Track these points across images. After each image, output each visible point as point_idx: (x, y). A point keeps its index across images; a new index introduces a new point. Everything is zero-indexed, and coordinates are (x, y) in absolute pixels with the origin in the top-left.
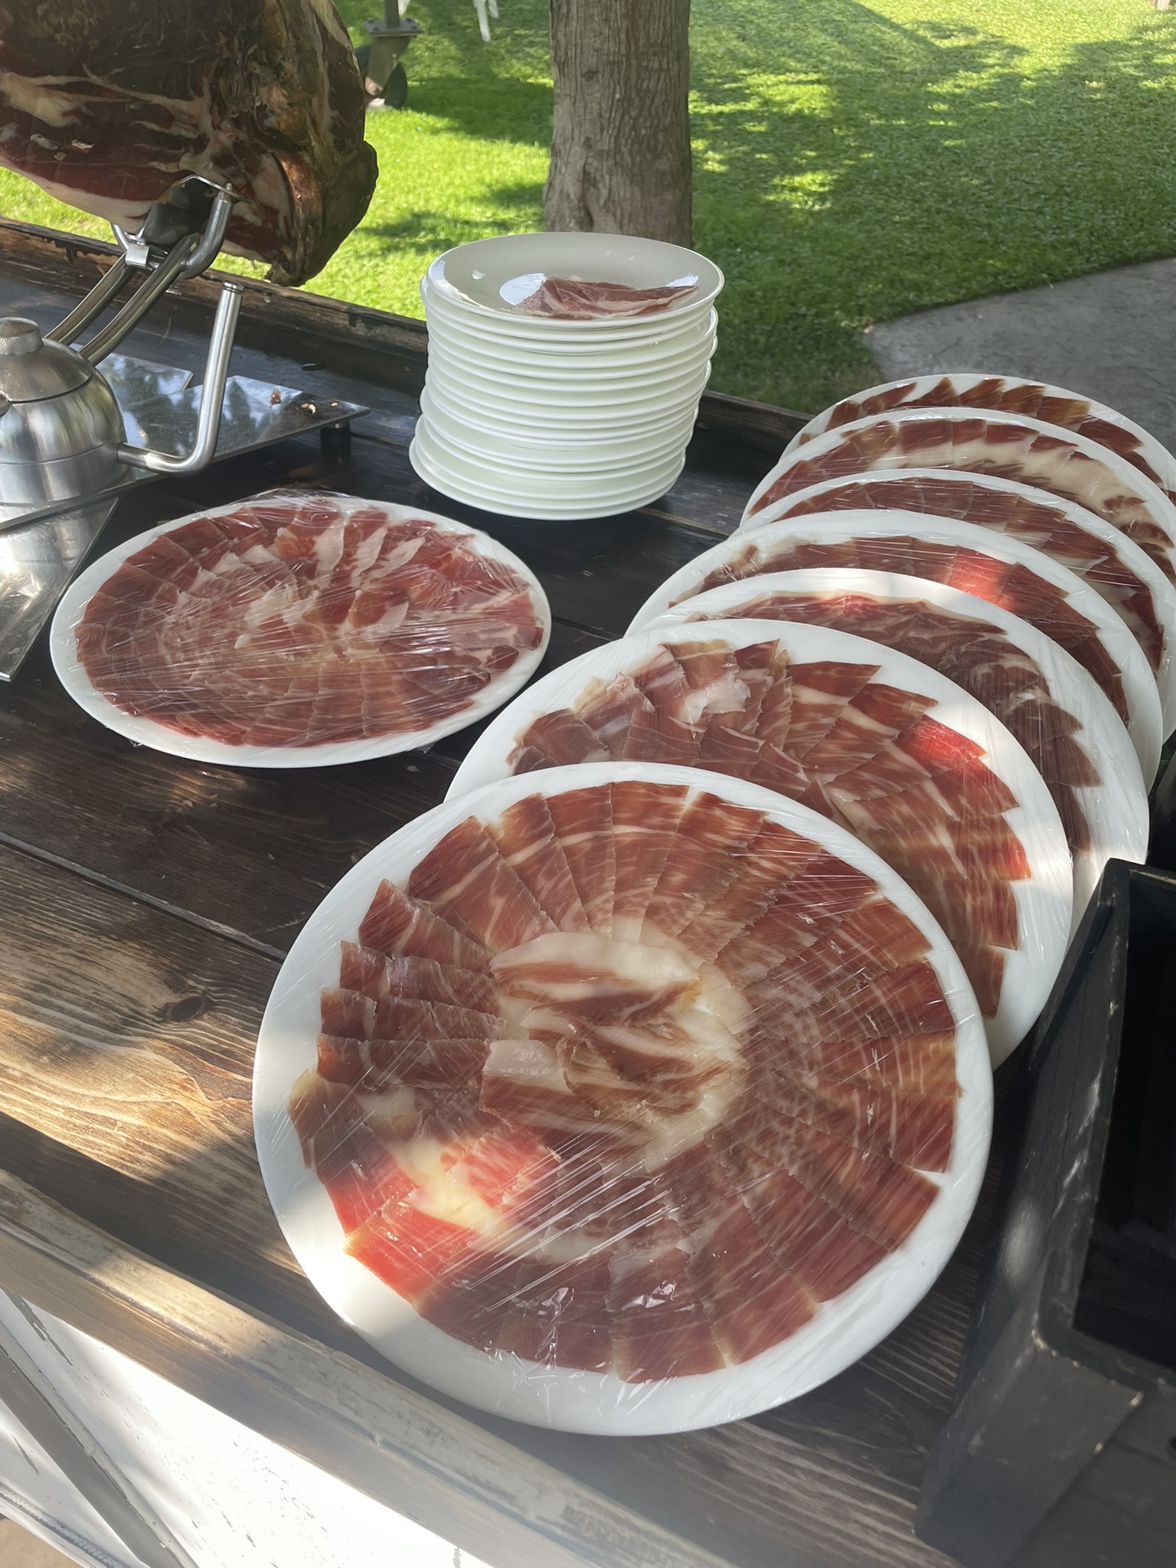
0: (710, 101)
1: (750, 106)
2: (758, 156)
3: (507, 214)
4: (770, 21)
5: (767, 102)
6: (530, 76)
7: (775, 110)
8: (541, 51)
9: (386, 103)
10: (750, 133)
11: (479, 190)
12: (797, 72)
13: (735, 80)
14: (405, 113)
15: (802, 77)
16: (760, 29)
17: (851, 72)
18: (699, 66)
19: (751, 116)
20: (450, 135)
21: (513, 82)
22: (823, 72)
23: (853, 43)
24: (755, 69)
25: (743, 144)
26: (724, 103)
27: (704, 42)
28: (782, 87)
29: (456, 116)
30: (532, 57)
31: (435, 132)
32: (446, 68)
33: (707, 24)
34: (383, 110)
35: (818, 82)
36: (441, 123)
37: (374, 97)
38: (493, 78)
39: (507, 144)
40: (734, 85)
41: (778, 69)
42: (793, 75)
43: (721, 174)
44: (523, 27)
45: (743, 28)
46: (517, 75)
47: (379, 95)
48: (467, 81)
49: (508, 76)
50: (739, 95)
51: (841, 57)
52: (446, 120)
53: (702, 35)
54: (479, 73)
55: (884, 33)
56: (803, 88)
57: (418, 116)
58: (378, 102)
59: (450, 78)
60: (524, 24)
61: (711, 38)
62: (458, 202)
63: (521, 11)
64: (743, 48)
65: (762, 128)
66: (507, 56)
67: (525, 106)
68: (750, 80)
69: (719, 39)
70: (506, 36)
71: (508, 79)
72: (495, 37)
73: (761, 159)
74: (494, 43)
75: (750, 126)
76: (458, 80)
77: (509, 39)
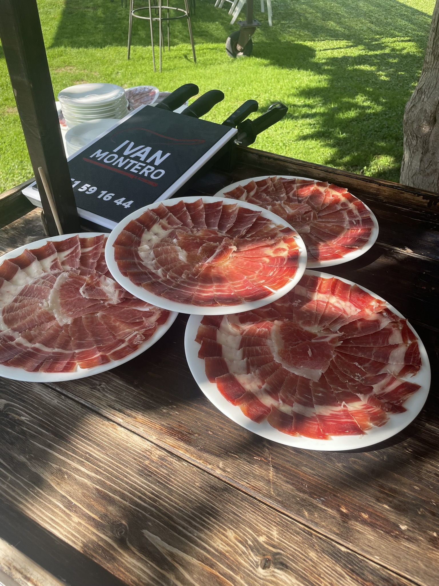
0: (371, 50)
1: (387, 51)
2: (400, 73)
3: (310, 101)
4: (379, 15)
5: (393, 50)
6: (295, 41)
7: (398, 53)
8: (294, 30)
9: (244, 54)
10: (392, 63)
11: (293, 91)
12: (400, 37)
13: (376, 40)
14: (251, 58)
15: (402, 38)
16: (377, 19)
17: (421, 36)
18: (359, 35)
19: (389, 55)
20: (272, 67)
21: (288, 43)
22: (410, 37)
23: (416, 24)
24: (382, 36)
25: (391, 68)
26: (377, 50)
27: (357, 25)
28: (397, 43)
29: (272, 59)
30: (291, 32)
31: (266, 65)
32: (260, 38)
33: (355, 17)
34: (243, 57)
35: (410, 41)
36: (266, 62)
37: (239, 52)
38: (279, 41)
39: (296, 70)
40: (377, 43)
41: (393, 36)
42: (399, 38)
43: (388, 81)
44: (283, 20)
45: (370, 18)
46: (289, 40)
47: (242, 51)
48: (270, 44)
49: (285, 41)
50: (381, 47)
51: (414, 30)
52: (269, 61)
53: (354, 22)
54: (274, 40)
55: (427, 19)
56: (406, 44)
57: (258, 59)
58: (241, 54)
59: (263, 42)
60: (284, 19)
61: (359, 23)
62: (288, 97)
63: (280, 13)
64: (373, 27)
65: (396, 61)
66: (281, 32)
67: (297, 54)
68: (383, 40)
69: (362, 23)
70: (278, 24)
71: (285, 42)
72: (273, 24)
73: (401, 74)
74: (274, 27)
75: (391, 60)
76: (266, 43)
77: (279, 25)
